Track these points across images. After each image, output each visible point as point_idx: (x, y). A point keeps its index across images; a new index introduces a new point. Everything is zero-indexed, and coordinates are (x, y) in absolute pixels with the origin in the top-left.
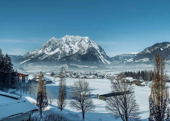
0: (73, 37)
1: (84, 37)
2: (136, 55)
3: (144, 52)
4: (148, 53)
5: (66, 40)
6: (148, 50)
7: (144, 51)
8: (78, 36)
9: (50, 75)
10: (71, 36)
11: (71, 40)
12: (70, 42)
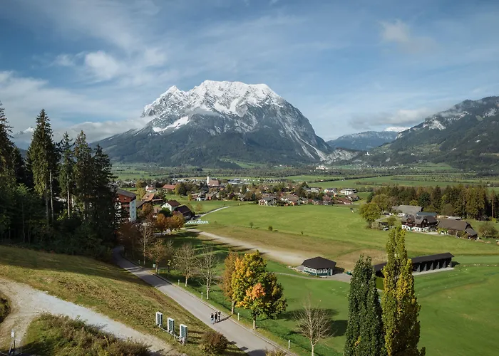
0: (223, 84)
1: (253, 86)
2: (400, 136)
3: (424, 126)
4: (437, 130)
5: (206, 94)
6: (437, 119)
7: (426, 123)
8: (237, 83)
9: (176, 191)
10: (219, 82)
11: (219, 94)
12: (215, 98)
